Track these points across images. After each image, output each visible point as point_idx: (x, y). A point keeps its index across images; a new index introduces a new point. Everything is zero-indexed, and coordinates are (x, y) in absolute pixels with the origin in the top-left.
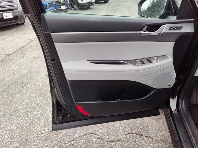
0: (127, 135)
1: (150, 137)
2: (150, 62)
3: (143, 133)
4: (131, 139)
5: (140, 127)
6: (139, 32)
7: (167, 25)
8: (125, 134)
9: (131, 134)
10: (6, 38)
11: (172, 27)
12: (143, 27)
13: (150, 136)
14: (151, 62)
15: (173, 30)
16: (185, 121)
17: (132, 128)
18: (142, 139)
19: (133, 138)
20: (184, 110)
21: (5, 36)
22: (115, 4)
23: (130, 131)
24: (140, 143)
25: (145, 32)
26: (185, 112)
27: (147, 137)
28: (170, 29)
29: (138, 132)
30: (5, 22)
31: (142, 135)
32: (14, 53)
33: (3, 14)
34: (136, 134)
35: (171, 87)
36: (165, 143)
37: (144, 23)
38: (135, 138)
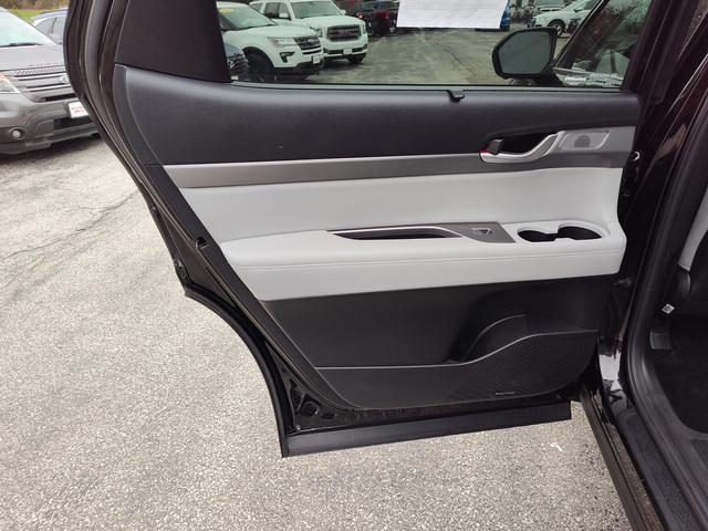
10: (80, 171)
21: (76, 168)
22: (384, 68)
30: (72, 129)
32: (122, 204)
33: (71, 106)
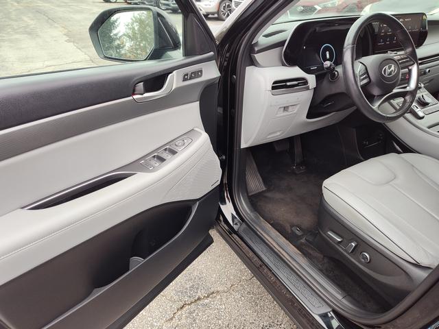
0: (172, 319)
1: (213, 293)
2: (173, 152)
3: (199, 294)
4: (183, 321)
5: (188, 286)
6: (131, 98)
7: (177, 72)
8: (169, 320)
9: (180, 312)
11: (187, 75)
12: (135, 86)
13: (212, 290)
14: (177, 152)
15: (190, 79)
16: (260, 230)
17: (176, 298)
18: (204, 305)
19: (187, 317)
20: (249, 212)
23: (176, 306)
24: (205, 318)
25: (142, 94)
26: (251, 214)
27: (208, 296)
28: (185, 80)
29: (190, 297)
31: (199, 299)
34: (189, 304)
35: (219, 183)
36: (242, 285)
37: (135, 76)
38: (191, 313)
